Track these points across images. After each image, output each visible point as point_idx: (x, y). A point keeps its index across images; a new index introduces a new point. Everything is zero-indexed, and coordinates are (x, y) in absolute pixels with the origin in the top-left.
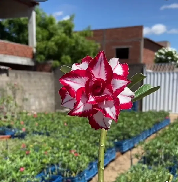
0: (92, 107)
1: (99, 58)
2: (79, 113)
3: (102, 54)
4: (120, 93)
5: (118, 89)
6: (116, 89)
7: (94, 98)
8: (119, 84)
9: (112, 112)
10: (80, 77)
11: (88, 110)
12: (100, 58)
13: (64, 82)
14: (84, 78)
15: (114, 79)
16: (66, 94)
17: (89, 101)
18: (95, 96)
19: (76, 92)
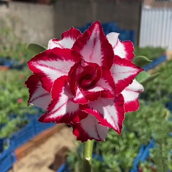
0: (79, 108)
1: (92, 32)
3: (97, 26)
4: (126, 88)
5: (122, 81)
6: (119, 81)
7: (82, 93)
8: (123, 73)
10: (62, 59)
11: (72, 113)
12: (94, 32)
13: (35, 67)
14: (68, 62)
15: (114, 65)
16: (37, 86)
17: (75, 99)
18: (84, 91)
19: (53, 84)
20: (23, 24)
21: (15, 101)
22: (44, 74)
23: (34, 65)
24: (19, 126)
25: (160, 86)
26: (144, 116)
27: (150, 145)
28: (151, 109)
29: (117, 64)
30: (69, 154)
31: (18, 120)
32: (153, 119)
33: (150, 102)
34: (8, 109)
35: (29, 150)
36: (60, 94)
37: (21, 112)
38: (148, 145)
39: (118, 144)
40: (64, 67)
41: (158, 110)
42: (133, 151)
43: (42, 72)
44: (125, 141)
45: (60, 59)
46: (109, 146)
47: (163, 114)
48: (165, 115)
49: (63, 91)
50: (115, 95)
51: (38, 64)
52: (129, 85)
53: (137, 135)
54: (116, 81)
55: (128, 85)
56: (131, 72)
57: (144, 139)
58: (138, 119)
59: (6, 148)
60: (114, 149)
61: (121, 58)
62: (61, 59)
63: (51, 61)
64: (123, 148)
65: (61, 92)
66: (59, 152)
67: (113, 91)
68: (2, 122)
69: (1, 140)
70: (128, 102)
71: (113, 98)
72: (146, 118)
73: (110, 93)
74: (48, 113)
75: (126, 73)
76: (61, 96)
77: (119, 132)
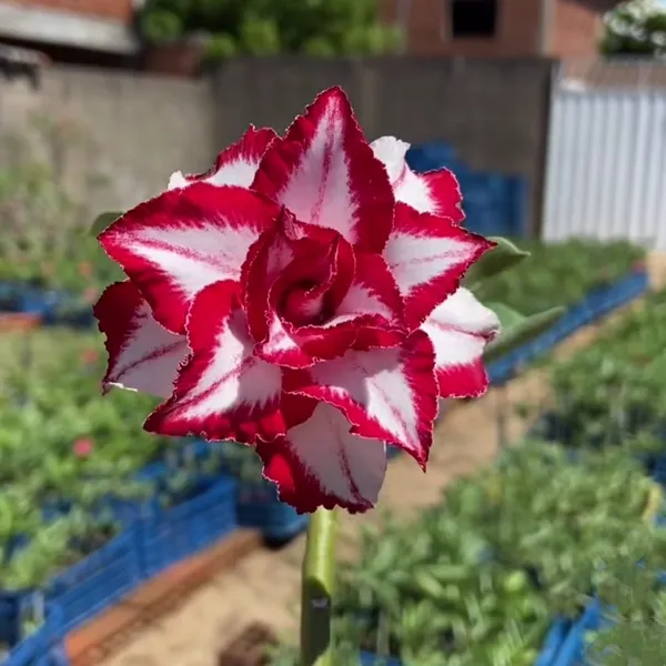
0: (283, 386)
1: (315, 124)
2: (211, 418)
3: (333, 103)
5: (425, 286)
6: (414, 288)
7: (292, 336)
8: (428, 259)
9: (396, 412)
10: (219, 224)
11: (258, 404)
12: (324, 123)
13: (127, 250)
14: (239, 232)
15: (396, 237)
16: (135, 320)
17: (268, 349)
18: (296, 326)
19: (192, 303)
20: (94, 151)
21: (62, 449)
22: (161, 271)
23: (123, 245)
24: (81, 545)
25: (624, 390)
26: (564, 506)
27: (586, 618)
28: (591, 480)
29: (405, 231)
30: (274, 652)
31: (78, 520)
32: (598, 518)
33: (584, 453)
35: (118, 637)
36: (217, 337)
37: (88, 490)
38: (578, 619)
39: (464, 615)
40: (225, 251)
41: (615, 481)
42: (521, 643)
43: (154, 266)
44: (489, 602)
45: (212, 223)
46: (425, 624)
47: (635, 499)
48: (644, 504)
49: (226, 327)
50: (401, 329)
51: (137, 240)
52: (449, 296)
53: (533, 574)
54: (405, 291)
55: (445, 298)
56: (453, 256)
57: (562, 597)
58: (539, 517)
59: (30, 629)
60: (447, 636)
61: (417, 212)
62: (217, 224)
63: (184, 230)
64: (480, 629)
65: (220, 331)
66: (233, 645)
67: (396, 320)
68: (13, 529)
69: (13, 600)
70: (447, 367)
71: (396, 348)
72: (571, 515)
73: (383, 326)
74: (178, 400)
75: (436, 260)
76: (218, 344)
77: (422, 457)
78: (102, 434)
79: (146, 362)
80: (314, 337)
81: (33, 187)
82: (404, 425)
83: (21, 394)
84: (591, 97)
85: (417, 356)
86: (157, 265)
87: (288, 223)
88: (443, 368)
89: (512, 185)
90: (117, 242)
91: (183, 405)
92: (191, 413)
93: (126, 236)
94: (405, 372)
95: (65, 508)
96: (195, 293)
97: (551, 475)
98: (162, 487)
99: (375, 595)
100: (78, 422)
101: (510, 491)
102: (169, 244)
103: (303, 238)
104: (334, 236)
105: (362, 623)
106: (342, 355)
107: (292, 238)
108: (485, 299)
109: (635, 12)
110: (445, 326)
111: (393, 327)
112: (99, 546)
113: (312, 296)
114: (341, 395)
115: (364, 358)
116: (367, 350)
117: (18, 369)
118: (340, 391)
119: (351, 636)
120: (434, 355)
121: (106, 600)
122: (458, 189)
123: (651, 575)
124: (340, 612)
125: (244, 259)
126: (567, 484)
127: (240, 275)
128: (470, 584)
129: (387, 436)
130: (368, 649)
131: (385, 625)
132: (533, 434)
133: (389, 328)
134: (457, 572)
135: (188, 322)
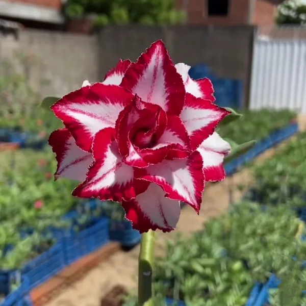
1: (150, 57)
2: (102, 190)
3: (158, 48)
5: (199, 131)
6: (194, 132)
7: (138, 153)
8: (200, 119)
9: (185, 188)
11: (123, 184)
12: (154, 57)
13: (65, 114)
14: (115, 106)
15: (186, 108)
16: (66, 146)
17: (128, 159)
18: (140, 149)
19: (94, 138)
21: (29, 205)
22: (80, 123)
23: (63, 111)
24: (37, 249)
25: (287, 178)
26: (259, 231)
27: (269, 283)
28: (272, 219)
29: (190, 106)
30: (126, 298)
31: (36, 237)
32: (275, 237)
33: (269, 207)
34: (17, 220)
35: (55, 292)
36: (105, 153)
37: (41, 224)
38: (266, 283)
39: (214, 281)
40: (109, 114)
41: (283, 220)
42: (239, 294)
43: (77, 121)
44: (225, 275)
45: (103, 102)
46: (195, 285)
47: (292, 228)
48: (296, 230)
49: (109, 149)
50: (188, 150)
51: (69, 109)
52: (210, 136)
53: (245, 262)
54: (190, 133)
55: (208, 136)
56: (212, 118)
57: (259, 273)
58: (248, 236)
59: (14, 288)
60: (206, 290)
61: (195, 98)
62: (105, 102)
63: (90, 105)
64: (221, 288)
65: (106, 151)
66: (108, 295)
67: (186, 146)
68: (6, 242)
69: (6, 274)
70: (208, 167)
71: (186, 159)
72: (263, 235)
73: (180, 149)
74: (88, 182)
75: (204, 119)
76: (106, 157)
77: (197, 208)
78: (47, 198)
79: (73, 165)
80: (148, 154)
81: (16, 85)
82: (189, 194)
83: (10, 180)
84: (272, 43)
85: (195, 162)
86: (78, 121)
87: (138, 102)
88: (206, 168)
89: (235, 84)
90: (60, 110)
91: (90, 184)
92: (93, 188)
93: (64, 107)
94: (190, 169)
95: (30, 232)
96: (95, 133)
97: (253, 217)
98: (75, 223)
99: (172, 272)
100: (36, 193)
101: (235, 224)
102: (84, 111)
103: (144, 109)
104: (158, 108)
105: (167, 285)
106: (161, 162)
107: (139, 109)
108: (224, 136)
109: (292, 4)
110: (207, 149)
111: (185, 150)
112: (46, 250)
113: (148, 135)
114: (161, 180)
115: (171, 163)
116: (172, 160)
117: (9, 169)
118: (160, 178)
119: (162, 291)
120: (203, 162)
121: (50, 274)
122: (212, 87)
123: (299, 263)
124: (157, 280)
125: (117, 118)
126: (261, 221)
127: (115, 125)
128: (216, 267)
129: (181, 198)
130: (169, 297)
131: (177, 286)
132: (245, 198)
133: (183, 150)
134: (211, 261)
135: (92, 146)
